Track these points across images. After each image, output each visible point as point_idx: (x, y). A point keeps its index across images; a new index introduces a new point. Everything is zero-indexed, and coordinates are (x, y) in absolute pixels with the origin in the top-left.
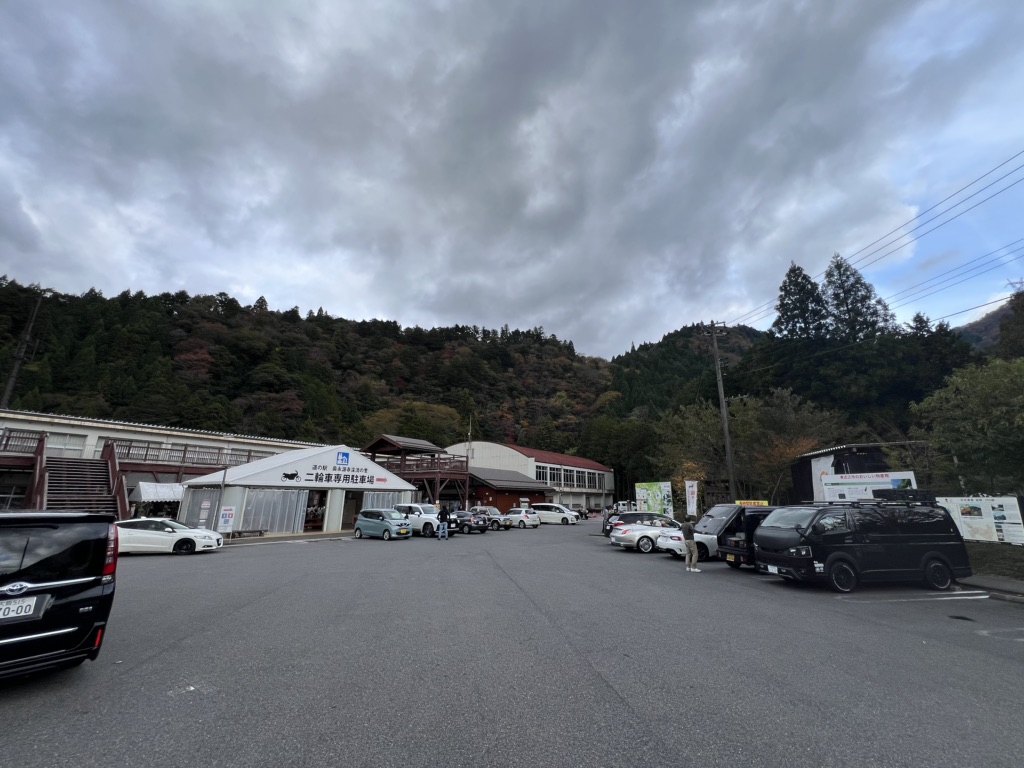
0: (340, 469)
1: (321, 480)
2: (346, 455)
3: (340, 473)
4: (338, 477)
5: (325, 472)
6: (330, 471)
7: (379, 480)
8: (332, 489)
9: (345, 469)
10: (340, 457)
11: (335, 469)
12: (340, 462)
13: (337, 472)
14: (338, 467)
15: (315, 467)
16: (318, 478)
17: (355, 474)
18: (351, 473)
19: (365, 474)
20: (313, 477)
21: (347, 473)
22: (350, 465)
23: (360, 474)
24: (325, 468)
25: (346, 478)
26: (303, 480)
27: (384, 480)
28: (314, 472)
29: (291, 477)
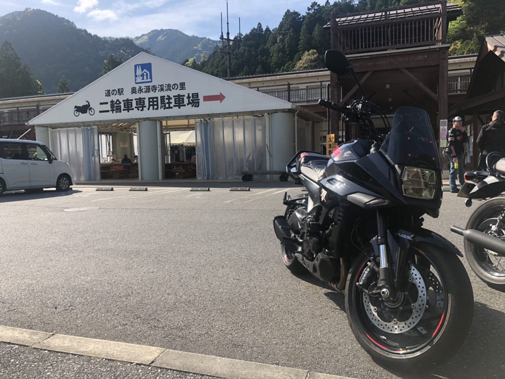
0: (141, 90)
1: (118, 110)
2: (147, 67)
3: (142, 95)
4: (140, 103)
5: (121, 98)
6: (127, 95)
7: (207, 98)
8: (138, 120)
9: (148, 89)
10: (139, 72)
11: (134, 91)
12: (139, 80)
13: (138, 96)
14: (137, 86)
15: (108, 93)
16: (115, 107)
17: (165, 94)
18: (158, 94)
19: (182, 93)
20: (108, 107)
21: (152, 94)
22: (156, 82)
23: (173, 93)
24: (120, 91)
25: (153, 103)
26: (97, 112)
27: (220, 98)
28: (109, 99)
29: (83, 109)
